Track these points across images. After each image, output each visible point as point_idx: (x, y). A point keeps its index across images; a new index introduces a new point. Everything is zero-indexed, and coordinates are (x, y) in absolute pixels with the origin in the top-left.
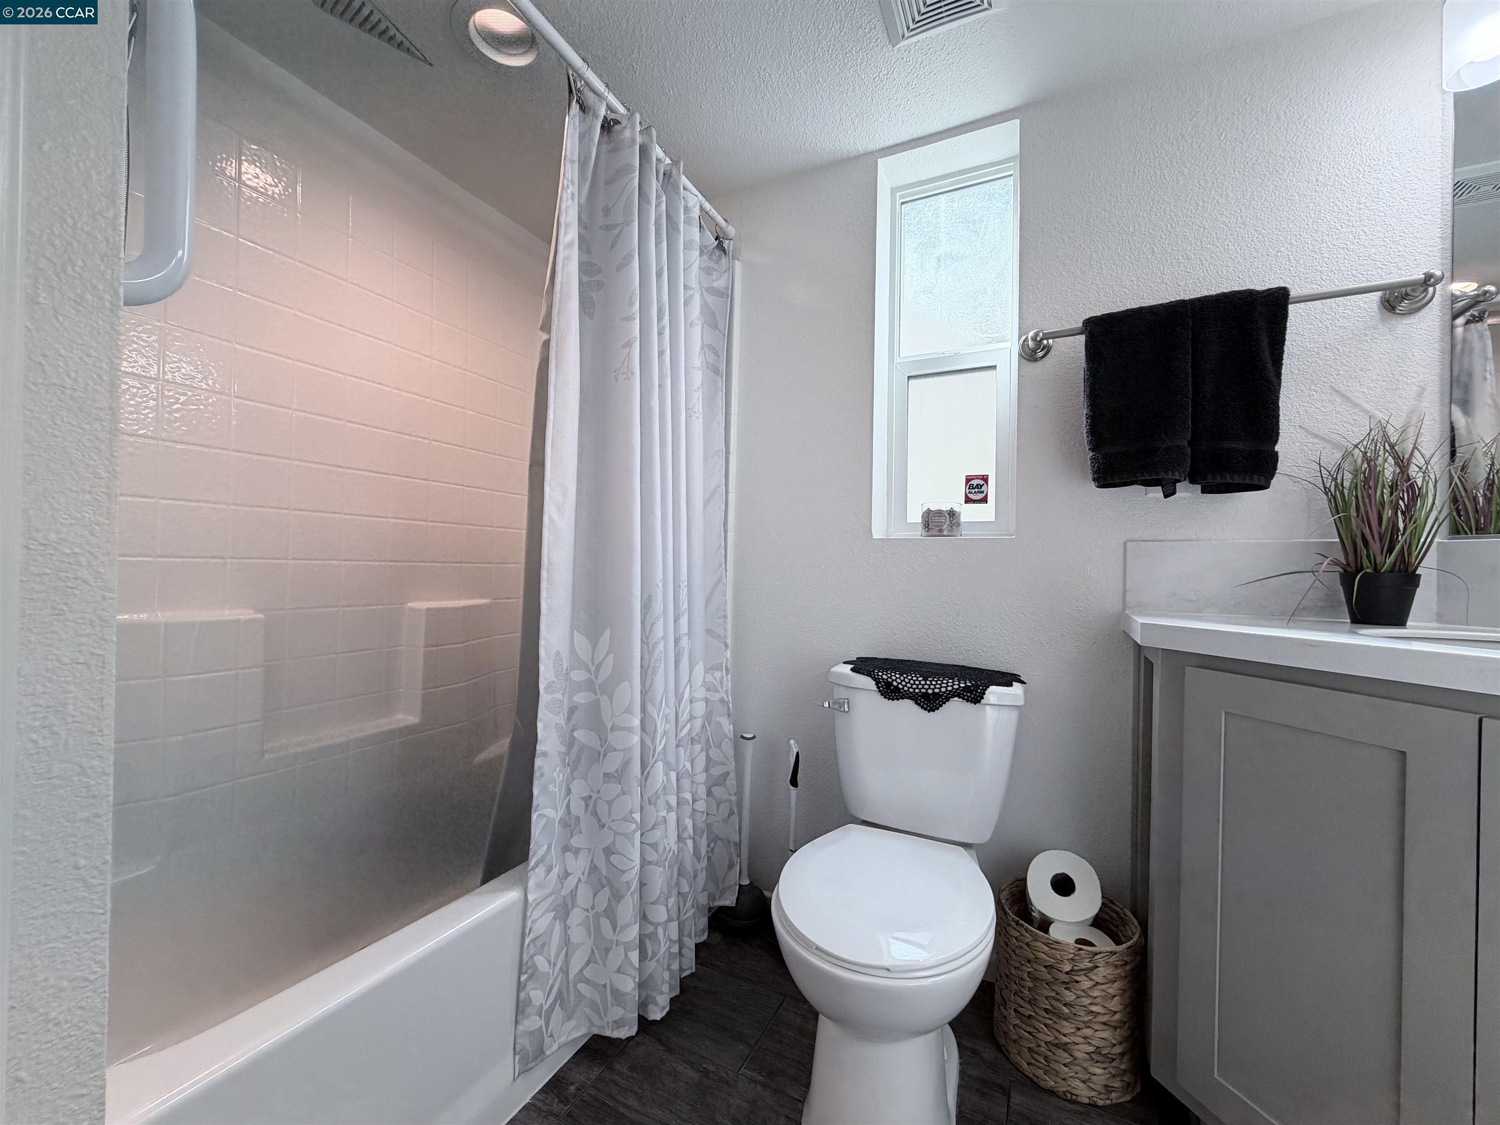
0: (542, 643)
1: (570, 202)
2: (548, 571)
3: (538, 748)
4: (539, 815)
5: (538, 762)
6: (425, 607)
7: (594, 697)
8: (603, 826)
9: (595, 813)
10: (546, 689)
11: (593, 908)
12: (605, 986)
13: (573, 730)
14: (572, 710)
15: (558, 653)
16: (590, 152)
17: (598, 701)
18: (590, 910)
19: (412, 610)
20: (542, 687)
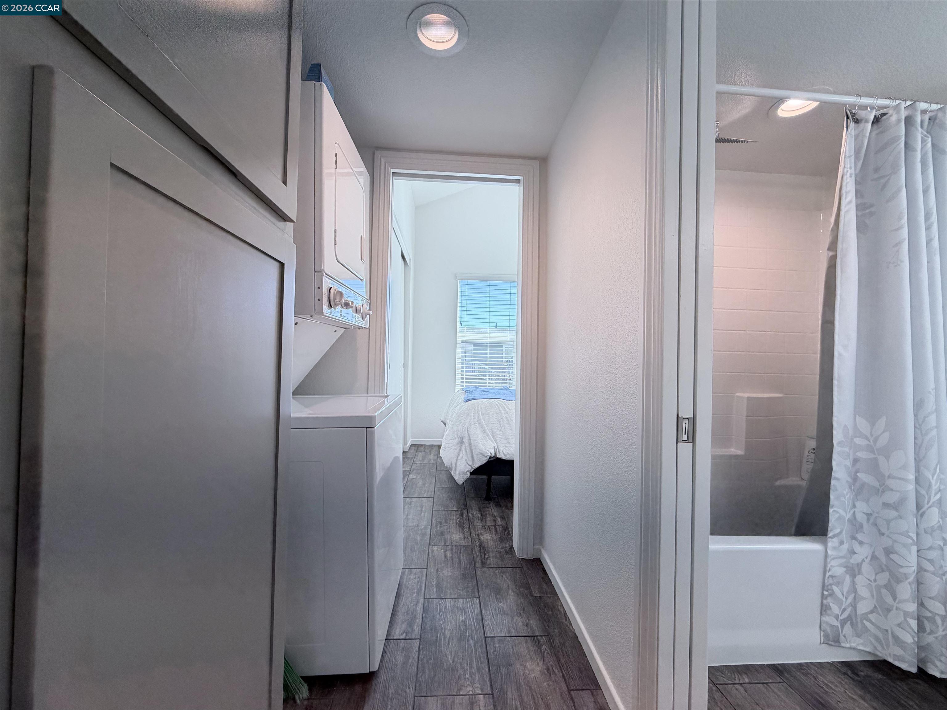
0: (835, 419)
1: (849, 179)
2: (838, 381)
3: (833, 474)
4: (834, 511)
5: (833, 482)
6: (747, 396)
7: (873, 456)
8: (883, 534)
9: (875, 525)
10: (838, 444)
11: (875, 581)
12: (887, 631)
13: (857, 472)
14: (856, 461)
15: (845, 426)
16: (863, 143)
17: (876, 459)
18: (873, 582)
19: (738, 397)
20: (835, 442)
